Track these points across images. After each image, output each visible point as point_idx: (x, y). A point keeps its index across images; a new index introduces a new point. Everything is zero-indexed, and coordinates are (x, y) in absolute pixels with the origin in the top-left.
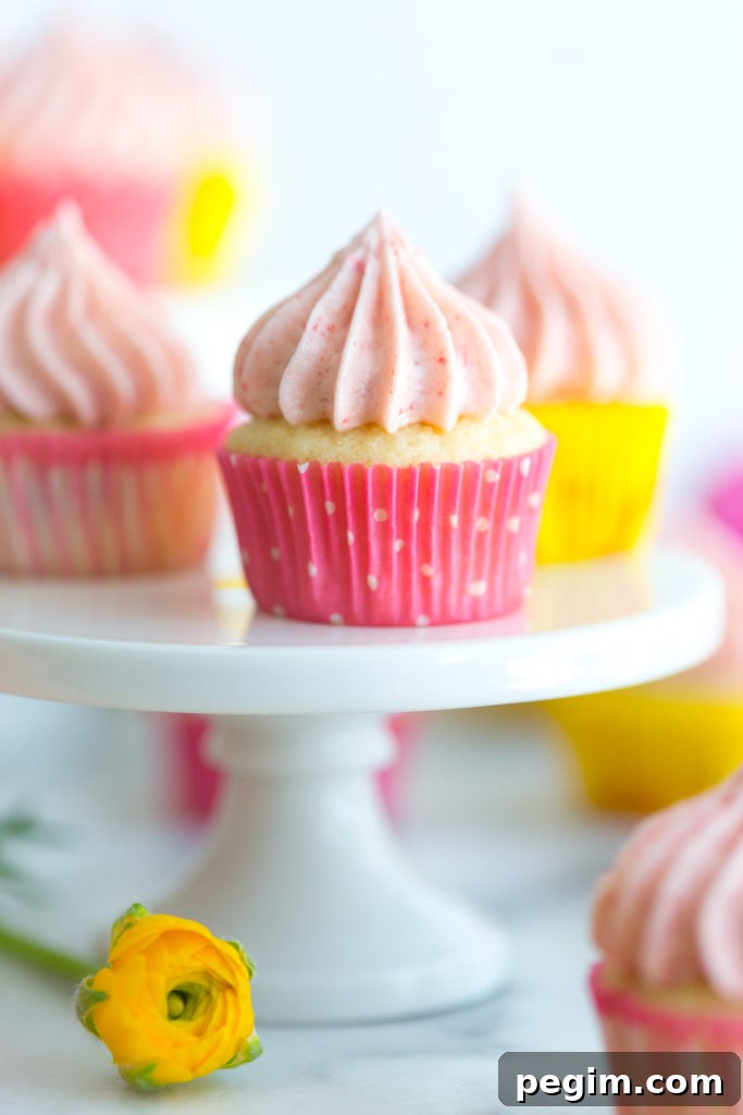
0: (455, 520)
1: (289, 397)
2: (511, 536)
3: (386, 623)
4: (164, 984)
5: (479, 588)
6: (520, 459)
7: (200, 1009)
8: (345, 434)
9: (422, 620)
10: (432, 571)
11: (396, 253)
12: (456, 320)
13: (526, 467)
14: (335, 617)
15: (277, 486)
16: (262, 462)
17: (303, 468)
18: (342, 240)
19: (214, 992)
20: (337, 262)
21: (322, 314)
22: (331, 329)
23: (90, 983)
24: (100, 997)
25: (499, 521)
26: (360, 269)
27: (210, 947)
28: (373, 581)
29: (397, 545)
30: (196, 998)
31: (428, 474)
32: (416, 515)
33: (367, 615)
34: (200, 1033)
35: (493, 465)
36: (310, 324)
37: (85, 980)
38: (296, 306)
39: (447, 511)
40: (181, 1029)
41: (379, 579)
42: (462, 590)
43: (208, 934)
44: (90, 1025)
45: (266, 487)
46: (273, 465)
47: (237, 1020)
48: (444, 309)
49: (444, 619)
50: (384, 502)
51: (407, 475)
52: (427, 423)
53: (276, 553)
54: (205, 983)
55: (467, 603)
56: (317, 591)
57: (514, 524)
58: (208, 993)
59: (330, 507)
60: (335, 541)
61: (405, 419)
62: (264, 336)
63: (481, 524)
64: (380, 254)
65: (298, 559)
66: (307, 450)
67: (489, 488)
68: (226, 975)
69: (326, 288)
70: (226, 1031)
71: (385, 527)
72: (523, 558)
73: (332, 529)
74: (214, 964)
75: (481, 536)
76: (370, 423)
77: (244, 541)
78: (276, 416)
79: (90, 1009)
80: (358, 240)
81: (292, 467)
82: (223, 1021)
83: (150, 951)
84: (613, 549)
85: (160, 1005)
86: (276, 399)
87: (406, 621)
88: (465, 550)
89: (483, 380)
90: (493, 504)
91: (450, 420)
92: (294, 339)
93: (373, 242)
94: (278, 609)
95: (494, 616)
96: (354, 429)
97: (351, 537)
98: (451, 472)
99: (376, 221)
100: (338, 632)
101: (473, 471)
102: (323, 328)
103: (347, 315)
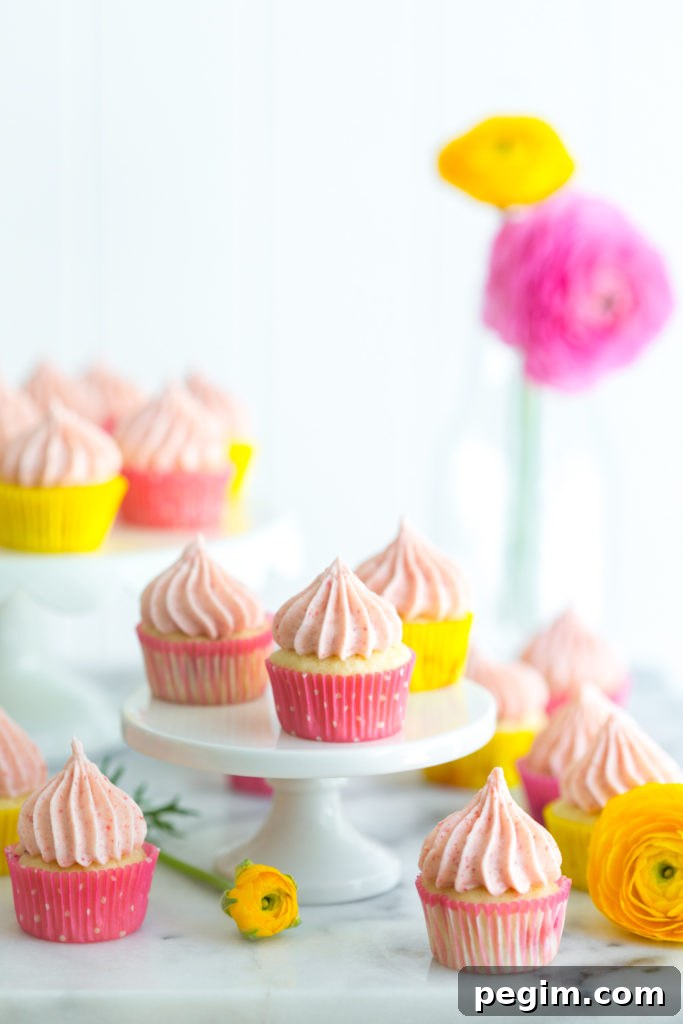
0: (371, 698)
1: (298, 643)
2: (395, 702)
3: (341, 740)
4: (261, 895)
5: (381, 725)
6: (399, 669)
7: (276, 904)
8: (323, 660)
9: (356, 739)
10: (361, 719)
11: (345, 577)
12: (371, 609)
13: (402, 672)
14: (318, 738)
15: (293, 680)
16: (287, 672)
17: (305, 676)
18: (321, 570)
19: (282, 898)
20: (319, 581)
21: (313, 607)
22: (317, 613)
23: (228, 894)
24: (234, 901)
25: (390, 697)
26: (330, 585)
27: (280, 878)
28: (335, 723)
29: (345, 708)
30: (274, 900)
31: (359, 678)
32: (354, 696)
33: (332, 737)
34: (276, 916)
35: (387, 673)
36: (308, 612)
37: (225, 892)
38: (300, 602)
39: (367, 694)
40: (268, 914)
41: (338, 723)
42: (374, 727)
43: (279, 873)
44: (228, 912)
45: (288, 681)
46: (291, 673)
47: (292, 910)
48: (366, 603)
49: (366, 739)
50: (340, 690)
51: (350, 679)
52: (358, 655)
53: (292, 709)
54: (278, 894)
55: (376, 732)
56: (311, 727)
57: (397, 697)
58: (279, 898)
59: (316, 692)
60: (318, 705)
61: (349, 654)
62: (288, 615)
63: (382, 698)
64: (338, 578)
65: (302, 712)
66: (307, 667)
67: (385, 683)
68: (287, 891)
69: (314, 594)
70: (288, 915)
71: (340, 701)
72: (401, 709)
73: (317, 702)
74: (282, 886)
75: (382, 703)
76: (334, 656)
77: (277, 701)
78: (292, 650)
79: (228, 905)
80: (328, 571)
81: (300, 674)
82: (286, 911)
83: (255, 882)
84: (448, 683)
85: (259, 904)
86: (293, 643)
87: (349, 740)
88: (375, 709)
89: (383, 635)
90: (388, 690)
91: (369, 653)
92: (301, 617)
93: (334, 571)
94: (293, 733)
95: (387, 735)
96: (328, 658)
97: (326, 705)
98: (369, 677)
99: (336, 562)
100: (319, 745)
101: (378, 676)
102: (313, 613)
103: (324, 606)
